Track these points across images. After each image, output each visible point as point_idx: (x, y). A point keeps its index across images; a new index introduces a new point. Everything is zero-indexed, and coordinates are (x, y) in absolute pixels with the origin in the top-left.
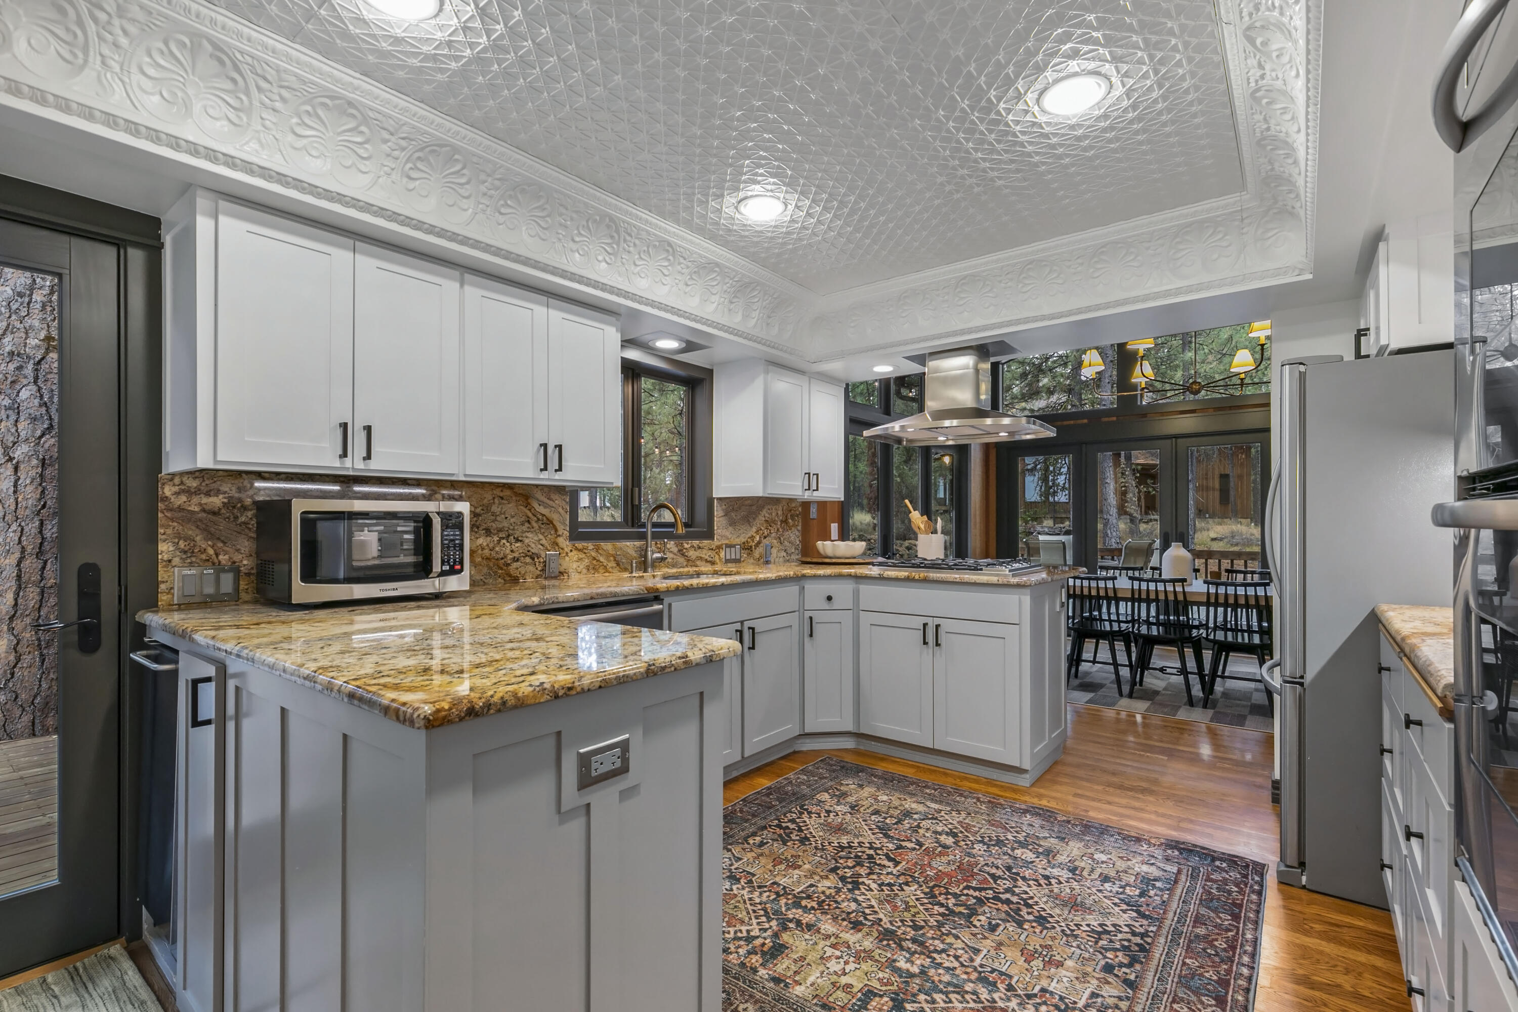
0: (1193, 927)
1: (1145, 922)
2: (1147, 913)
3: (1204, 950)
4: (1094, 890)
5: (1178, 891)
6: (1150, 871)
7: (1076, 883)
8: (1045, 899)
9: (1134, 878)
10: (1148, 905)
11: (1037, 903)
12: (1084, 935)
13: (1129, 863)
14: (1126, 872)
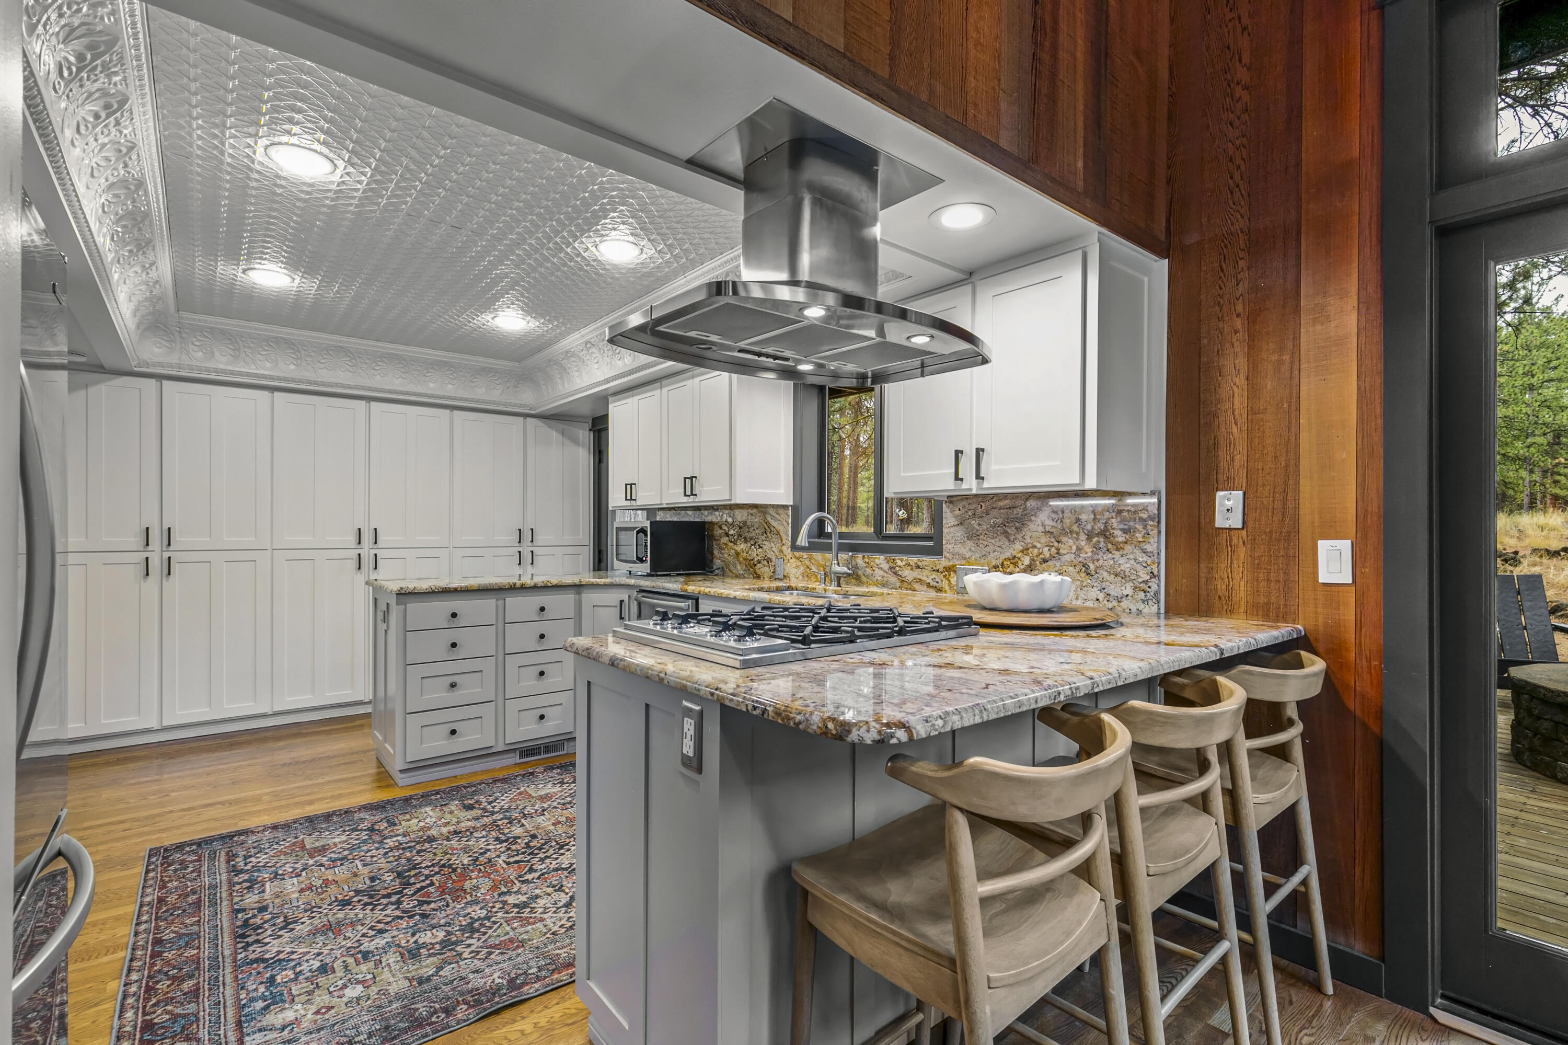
0: (199, 983)
1: (253, 956)
2: (255, 965)
3: (180, 969)
4: (326, 952)
5: (230, 1012)
6: (280, 1016)
7: (349, 945)
8: (361, 916)
9: (294, 992)
10: (259, 973)
11: (364, 910)
12: (301, 915)
13: (314, 1008)
14: (310, 993)
